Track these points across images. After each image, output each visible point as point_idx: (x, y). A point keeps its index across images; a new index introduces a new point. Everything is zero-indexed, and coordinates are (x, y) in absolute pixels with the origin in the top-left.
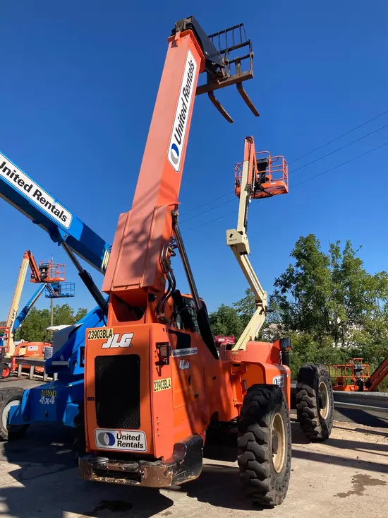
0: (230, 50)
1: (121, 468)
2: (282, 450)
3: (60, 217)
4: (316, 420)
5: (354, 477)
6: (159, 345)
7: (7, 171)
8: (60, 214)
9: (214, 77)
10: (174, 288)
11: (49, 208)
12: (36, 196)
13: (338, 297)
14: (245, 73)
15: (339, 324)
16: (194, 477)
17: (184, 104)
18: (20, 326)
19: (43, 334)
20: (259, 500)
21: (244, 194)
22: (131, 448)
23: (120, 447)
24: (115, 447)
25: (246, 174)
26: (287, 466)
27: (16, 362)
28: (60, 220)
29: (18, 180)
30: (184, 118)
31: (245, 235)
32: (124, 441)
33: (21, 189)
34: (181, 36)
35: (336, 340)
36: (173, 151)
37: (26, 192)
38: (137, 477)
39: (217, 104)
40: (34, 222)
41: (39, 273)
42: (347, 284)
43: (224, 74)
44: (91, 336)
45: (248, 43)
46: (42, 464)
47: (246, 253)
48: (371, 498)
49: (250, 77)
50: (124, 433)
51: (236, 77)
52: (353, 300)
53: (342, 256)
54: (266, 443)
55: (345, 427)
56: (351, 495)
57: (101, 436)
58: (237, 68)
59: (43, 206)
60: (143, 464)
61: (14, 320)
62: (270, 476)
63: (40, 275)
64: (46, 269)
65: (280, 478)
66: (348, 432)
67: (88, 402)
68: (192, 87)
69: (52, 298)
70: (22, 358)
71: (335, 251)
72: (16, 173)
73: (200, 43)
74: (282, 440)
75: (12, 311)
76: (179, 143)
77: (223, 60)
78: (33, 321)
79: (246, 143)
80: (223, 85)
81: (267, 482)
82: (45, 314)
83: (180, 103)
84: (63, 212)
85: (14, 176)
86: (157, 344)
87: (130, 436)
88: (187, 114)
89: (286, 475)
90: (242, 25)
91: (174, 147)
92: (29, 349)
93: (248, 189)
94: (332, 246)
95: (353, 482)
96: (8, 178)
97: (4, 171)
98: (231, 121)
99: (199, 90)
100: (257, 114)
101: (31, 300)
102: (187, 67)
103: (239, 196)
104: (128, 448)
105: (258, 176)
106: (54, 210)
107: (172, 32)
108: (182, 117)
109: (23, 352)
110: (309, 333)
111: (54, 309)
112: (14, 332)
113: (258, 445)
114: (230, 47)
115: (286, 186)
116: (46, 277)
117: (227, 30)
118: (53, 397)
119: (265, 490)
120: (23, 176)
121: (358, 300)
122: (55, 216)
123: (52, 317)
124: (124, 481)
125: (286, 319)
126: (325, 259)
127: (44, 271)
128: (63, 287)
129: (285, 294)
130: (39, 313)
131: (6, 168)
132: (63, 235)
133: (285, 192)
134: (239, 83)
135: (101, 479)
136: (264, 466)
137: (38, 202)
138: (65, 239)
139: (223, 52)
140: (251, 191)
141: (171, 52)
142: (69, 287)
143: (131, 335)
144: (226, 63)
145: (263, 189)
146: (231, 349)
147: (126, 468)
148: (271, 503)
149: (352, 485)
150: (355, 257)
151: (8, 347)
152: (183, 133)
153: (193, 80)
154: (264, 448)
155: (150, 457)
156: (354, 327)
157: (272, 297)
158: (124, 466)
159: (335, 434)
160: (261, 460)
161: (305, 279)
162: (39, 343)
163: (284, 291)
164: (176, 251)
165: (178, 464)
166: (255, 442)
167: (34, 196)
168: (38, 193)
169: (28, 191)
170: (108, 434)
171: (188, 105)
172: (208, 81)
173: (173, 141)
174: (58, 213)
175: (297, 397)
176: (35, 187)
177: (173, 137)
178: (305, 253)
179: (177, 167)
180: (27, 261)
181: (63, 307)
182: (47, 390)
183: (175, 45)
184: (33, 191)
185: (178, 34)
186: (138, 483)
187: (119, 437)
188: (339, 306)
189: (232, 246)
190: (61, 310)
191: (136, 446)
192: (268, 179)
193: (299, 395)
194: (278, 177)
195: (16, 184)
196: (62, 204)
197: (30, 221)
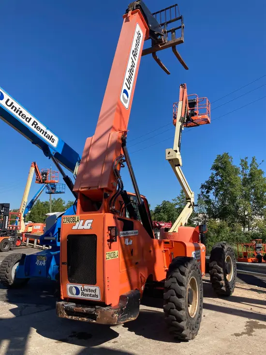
0: (168, 23)
1: (83, 310)
2: (196, 302)
3: (50, 140)
4: (223, 282)
5: (247, 322)
6: (110, 228)
7: (14, 108)
8: (50, 138)
9: (156, 42)
10: (122, 189)
11: (43, 134)
12: (34, 125)
13: (246, 197)
14: (178, 39)
15: (247, 215)
16: (133, 319)
17: (133, 61)
18: (29, 212)
19: (44, 217)
20: (177, 336)
21: (179, 124)
22: (90, 297)
23: (83, 297)
24: (80, 296)
25: (180, 110)
26: (199, 313)
27: (25, 236)
28: (50, 142)
29: (21, 114)
30: (133, 72)
31: (178, 153)
32: (85, 293)
33: (24, 120)
34: (132, 14)
35: (244, 226)
36: (125, 94)
37: (26, 123)
38: (94, 317)
39: (158, 61)
40: (33, 143)
41: (41, 177)
42: (252, 188)
43: (163, 40)
44: (65, 221)
45: (181, 18)
46: (35, 305)
47: (179, 165)
48: (257, 338)
49: (181, 42)
50: (86, 287)
51: (172, 42)
52: (257, 198)
53: (249, 168)
54: (183, 297)
55: (244, 287)
56: (244, 335)
57: (71, 288)
58: (172, 36)
59: (38, 132)
60: (98, 308)
61: (24, 208)
62: (185, 320)
63: (42, 178)
64: (46, 174)
65: (194, 322)
66: (246, 291)
67: (62, 265)
68: (139, 49)
69: (50, 193)
70: (29, 234)
71: (244, 164)
72: (20, 110)
73: (146, 18)
74: (196, 295)
75: (23, 202)
76: (129, 89)
77: (163, 31)
78: (38, 209)
79: (181, 89)
80: (163, 48)
81: (183, 324)
82: (46, 204)
83: (130, 61)
84: (52, 136)
85: (19, 112)
86: (109, 227)
87: (89, 289)
88: (135, 69)
89: (198, 319)
90: (176, 5)
91: (125, 91)
92: (34, 228)
93: (182, 120)
94: (242, 161)
95: (246, 326)
96: (14, 113)
97: (12, 108)
98: (168, 73)
99: (145, 52)
100: (186, 68)
101: (36, 195)
102: (136, 36)
103: (175, 125)
104: (88, 297)
105: (189, 111)
106: (46, 135)
107: (126, 11)
108: (131, 71)
109: (30, 229)
110: (226, 221)
111: (52, 201)
112: (24, 216)
113: (177, 298)
114: (168, 20)
115: (209, 119)
116: (46, 180)
117: (166, 9)
118: (45, 261)
119: (182, 329)
120: (24, 112)
121: (261, 198)
122: (47, 139)
123: (51, 207)
124: (85, 319)
125: (209, 211)
126: (237, 170)
127: (44, 175)
128: (57, 187)
129: (209, 194)
130: (42, 203)
131: (13, 107)
132: (52, 152)
133: (208, 122)
134: (173, 46)
135: (70, 317)
136: (182, 313)
137: (35, 130)
138: (53, 155)
139: (162, 25)
140: (184, 122)
141: (125, 25)
142: (61, 186)
143: (91, 221)
144: (165, 32)
145: (193, 120)
146: (168, 231)
147: (87, 311)
148: (186, 338)
149: (245, 328)
150: (258, 169)
151: (20, 226)
152: (132, 82)
153: (140, 44)
154: (182, 301)
155: (103, 304)
156: (257, 218)
157: (199, 195)
158: (85, 310)
159: (236, 293)
160: (179, 309)
161: (222, 183)
162: (41, 224)
163: (208, 192)
164: (125, 163)
165: (122, 310)
166: (175, 297)
167: (32, 125)
168: (35, 123)
169: (29, 122)
170: (75, 287)
171: (136, 62)
172: (152, 46)
173: (125, 87)
174: (49, 137)
175: (210, 266)
176: (33, 119)
177: (125, 85)
178: (222, 166)
179: (127, 105)
180: (33, 169)
181: (58, 200)
182: (41, 256)
183: (128, 20)
184: (31, 122)
185: (130, 12)
186: (94, 321)
187: (82, 290)
188: (247, 202)
189: (169, 160)
190: (56, 201)
191: (94, 296)
192: (196, 114)
193: (212, 264)
194: (203, 112)
195: (20, 117)
196: (51, 131)
197: (30, 142)
